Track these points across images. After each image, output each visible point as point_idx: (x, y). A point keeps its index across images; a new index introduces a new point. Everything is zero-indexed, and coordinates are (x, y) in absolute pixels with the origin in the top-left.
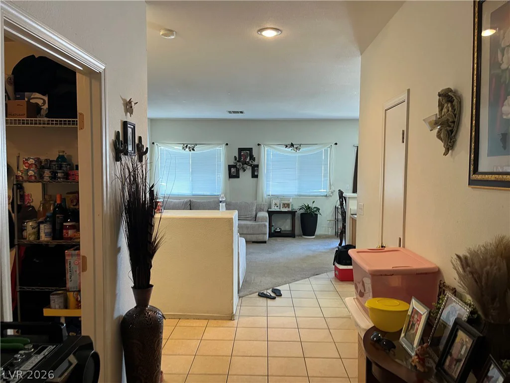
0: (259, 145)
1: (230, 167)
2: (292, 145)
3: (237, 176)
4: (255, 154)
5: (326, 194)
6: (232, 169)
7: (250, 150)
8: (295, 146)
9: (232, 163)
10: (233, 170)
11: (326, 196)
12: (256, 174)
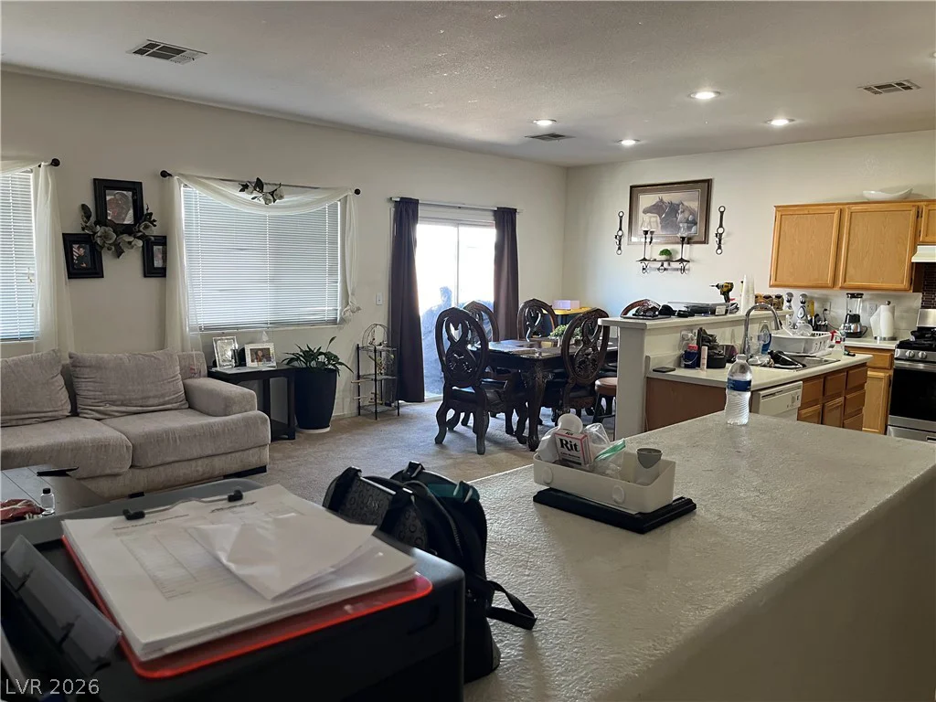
0: (164, 174)
1: (69, 240)
2: (259, 185)
3: (95, 271)
4: (150, 202)
5: (332, 317)
6: (76, 246)
7: (135, 188)
8: (266, 189)
9: (75, 228)
10: (78, 251)
11: (334, 322)
12: (158, 263)
